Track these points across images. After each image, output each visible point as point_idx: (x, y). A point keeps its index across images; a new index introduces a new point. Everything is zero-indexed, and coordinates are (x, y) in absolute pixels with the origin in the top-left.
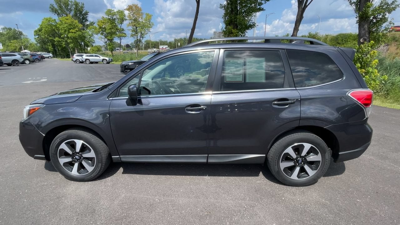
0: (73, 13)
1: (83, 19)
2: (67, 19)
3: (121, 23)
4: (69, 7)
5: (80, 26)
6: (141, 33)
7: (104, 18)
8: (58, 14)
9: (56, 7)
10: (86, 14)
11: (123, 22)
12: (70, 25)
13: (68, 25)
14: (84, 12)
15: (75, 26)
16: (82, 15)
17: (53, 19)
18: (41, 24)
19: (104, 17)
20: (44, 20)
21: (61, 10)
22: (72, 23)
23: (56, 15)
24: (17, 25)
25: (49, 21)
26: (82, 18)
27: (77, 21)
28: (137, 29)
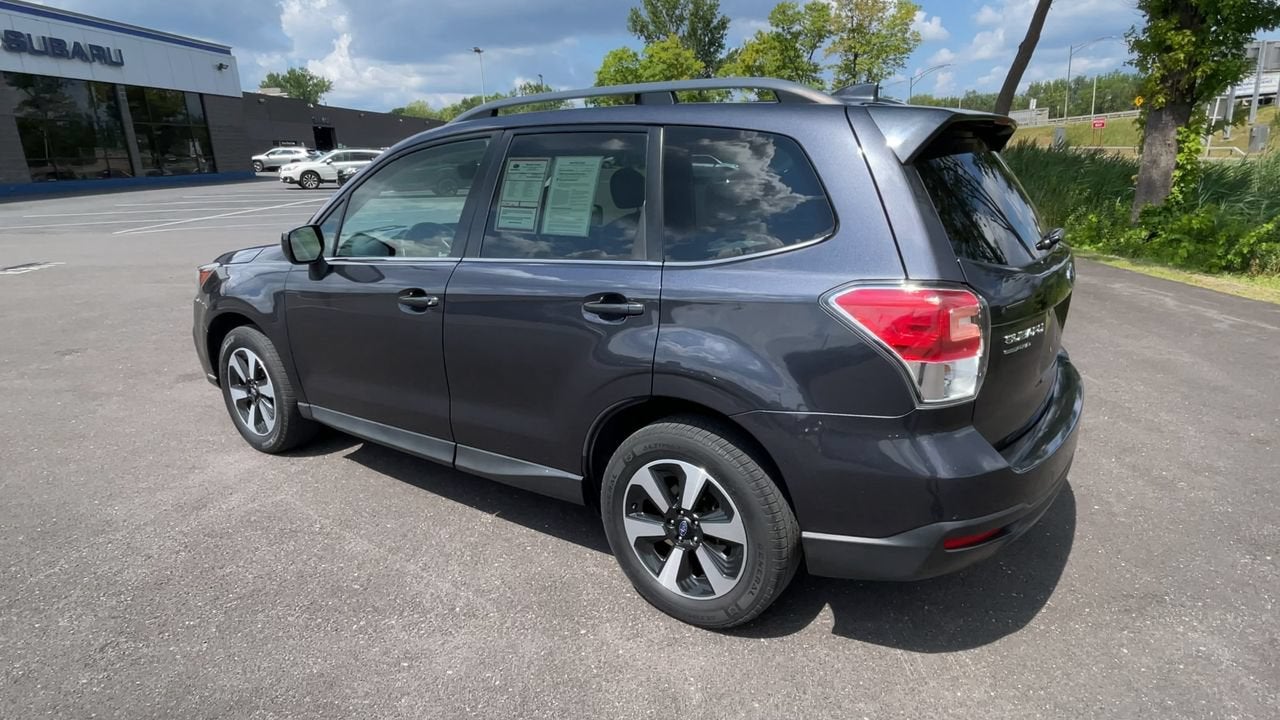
0: (685, 28)
1: (711, 43)
2: (665, 50)
3: (814, 47)
4: (677, 12)
5: (699, 65)
6: (870, 73)
7: (761, 34)
8: (649, 38)
9: (645, 15)
10: (723, 25)
11: (819, 41)
12: (671, 66)
13: (665, 66)
14: (715, 22)
15: (685, 66)
16: (711, 31)
17: (631, 52)
18: (599, 70)
19: (763, 31)
20: (608, 57)
21: (655, 22)
22: (677, 60)
23: (643, 38)
24: (540, 76)
25: (621, 59)
26: (709, 40)
27: (690, 53)
28: (859, 60)
